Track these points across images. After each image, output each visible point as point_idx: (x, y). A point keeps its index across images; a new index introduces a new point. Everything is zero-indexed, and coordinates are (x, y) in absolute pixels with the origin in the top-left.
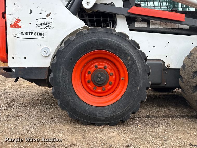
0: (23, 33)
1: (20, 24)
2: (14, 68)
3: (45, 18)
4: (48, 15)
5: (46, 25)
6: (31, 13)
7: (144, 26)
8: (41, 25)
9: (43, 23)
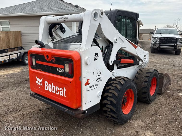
0: (90, 87)
1: (89, 82)
2: (86, 110)
3: (99, 75)
4: (100, 73)
5: (99, 79)
6: (94, 74)
7: (120, 65)
8: (97, 79)
9: (98, 78)
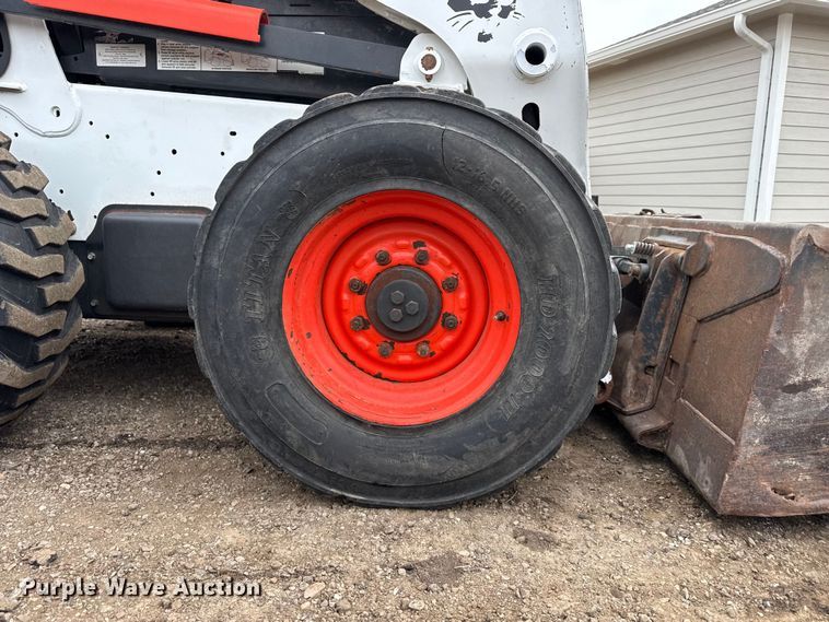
7: (135, 59)
